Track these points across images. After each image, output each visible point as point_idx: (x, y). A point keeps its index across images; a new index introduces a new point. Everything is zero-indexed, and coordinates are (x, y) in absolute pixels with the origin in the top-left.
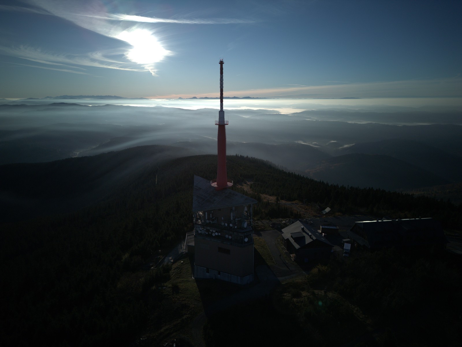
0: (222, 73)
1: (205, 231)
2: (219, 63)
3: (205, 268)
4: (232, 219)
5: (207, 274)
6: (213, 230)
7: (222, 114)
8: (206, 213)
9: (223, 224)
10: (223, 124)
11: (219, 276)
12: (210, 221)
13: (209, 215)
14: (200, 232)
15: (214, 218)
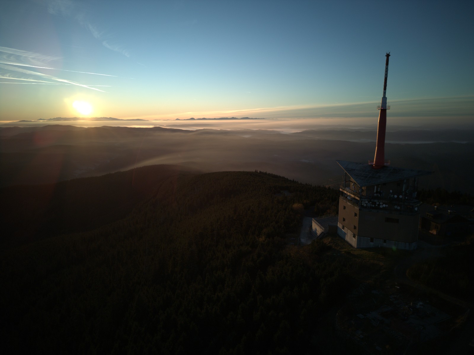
0: (387, 64)
1: (371, 204)
2: (386, 56)
3: (369, 237)
4: (403, 190)
5: (372, 244)
6: (379, 203)
7: (384, 99)
8: (376, 187)
9: (392, 196)
10: (384, 109)
11: (385, 244)
12: (378, 194)
13: (377, 189)
14: (365, 205)
15: (382, 192)
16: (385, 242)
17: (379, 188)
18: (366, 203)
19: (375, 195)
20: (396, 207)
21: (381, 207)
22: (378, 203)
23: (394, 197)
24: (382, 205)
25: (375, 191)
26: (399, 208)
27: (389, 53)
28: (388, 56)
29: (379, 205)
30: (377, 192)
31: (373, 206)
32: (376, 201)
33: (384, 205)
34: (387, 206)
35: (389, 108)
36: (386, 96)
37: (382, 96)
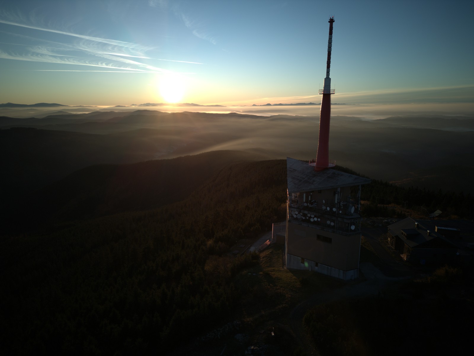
0: (331, 33)
1: (301, 215)
2: (329, 22)
3: (300, 257)
4: (336, 202)
5: (302, 265)
6: (311, 215)
7: (328, 81)
8: (305, 195)
9: (324, 208)
10: (329, 93)
11: (316, 268)
12: (308, 204)
13: (307, 197)
14: (295, 216)
15: (313, 201)
16: (317, 265)
17: (310, 197)
18: (296, 214)
19: (305, 204)
20: (328, 222)
21: (312, 220)
22: (309, 215)
23: (326, 209)
24: (313, 218)
25: (304, 201)
26: (332, 224)
27: (333, 17)
28: (331, 21)
29: (310, 217)
30: (306, 202)
31: (304, 218)
32: (306, 212)
33: (316, 219)
34: (319, 220)
35: (334, 93)
36: (330, 77)
37: (325, 77)
